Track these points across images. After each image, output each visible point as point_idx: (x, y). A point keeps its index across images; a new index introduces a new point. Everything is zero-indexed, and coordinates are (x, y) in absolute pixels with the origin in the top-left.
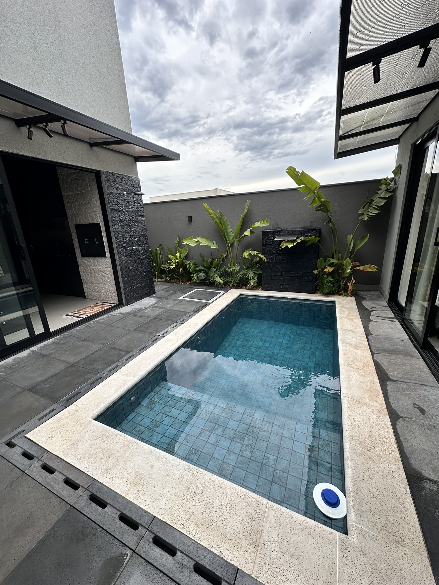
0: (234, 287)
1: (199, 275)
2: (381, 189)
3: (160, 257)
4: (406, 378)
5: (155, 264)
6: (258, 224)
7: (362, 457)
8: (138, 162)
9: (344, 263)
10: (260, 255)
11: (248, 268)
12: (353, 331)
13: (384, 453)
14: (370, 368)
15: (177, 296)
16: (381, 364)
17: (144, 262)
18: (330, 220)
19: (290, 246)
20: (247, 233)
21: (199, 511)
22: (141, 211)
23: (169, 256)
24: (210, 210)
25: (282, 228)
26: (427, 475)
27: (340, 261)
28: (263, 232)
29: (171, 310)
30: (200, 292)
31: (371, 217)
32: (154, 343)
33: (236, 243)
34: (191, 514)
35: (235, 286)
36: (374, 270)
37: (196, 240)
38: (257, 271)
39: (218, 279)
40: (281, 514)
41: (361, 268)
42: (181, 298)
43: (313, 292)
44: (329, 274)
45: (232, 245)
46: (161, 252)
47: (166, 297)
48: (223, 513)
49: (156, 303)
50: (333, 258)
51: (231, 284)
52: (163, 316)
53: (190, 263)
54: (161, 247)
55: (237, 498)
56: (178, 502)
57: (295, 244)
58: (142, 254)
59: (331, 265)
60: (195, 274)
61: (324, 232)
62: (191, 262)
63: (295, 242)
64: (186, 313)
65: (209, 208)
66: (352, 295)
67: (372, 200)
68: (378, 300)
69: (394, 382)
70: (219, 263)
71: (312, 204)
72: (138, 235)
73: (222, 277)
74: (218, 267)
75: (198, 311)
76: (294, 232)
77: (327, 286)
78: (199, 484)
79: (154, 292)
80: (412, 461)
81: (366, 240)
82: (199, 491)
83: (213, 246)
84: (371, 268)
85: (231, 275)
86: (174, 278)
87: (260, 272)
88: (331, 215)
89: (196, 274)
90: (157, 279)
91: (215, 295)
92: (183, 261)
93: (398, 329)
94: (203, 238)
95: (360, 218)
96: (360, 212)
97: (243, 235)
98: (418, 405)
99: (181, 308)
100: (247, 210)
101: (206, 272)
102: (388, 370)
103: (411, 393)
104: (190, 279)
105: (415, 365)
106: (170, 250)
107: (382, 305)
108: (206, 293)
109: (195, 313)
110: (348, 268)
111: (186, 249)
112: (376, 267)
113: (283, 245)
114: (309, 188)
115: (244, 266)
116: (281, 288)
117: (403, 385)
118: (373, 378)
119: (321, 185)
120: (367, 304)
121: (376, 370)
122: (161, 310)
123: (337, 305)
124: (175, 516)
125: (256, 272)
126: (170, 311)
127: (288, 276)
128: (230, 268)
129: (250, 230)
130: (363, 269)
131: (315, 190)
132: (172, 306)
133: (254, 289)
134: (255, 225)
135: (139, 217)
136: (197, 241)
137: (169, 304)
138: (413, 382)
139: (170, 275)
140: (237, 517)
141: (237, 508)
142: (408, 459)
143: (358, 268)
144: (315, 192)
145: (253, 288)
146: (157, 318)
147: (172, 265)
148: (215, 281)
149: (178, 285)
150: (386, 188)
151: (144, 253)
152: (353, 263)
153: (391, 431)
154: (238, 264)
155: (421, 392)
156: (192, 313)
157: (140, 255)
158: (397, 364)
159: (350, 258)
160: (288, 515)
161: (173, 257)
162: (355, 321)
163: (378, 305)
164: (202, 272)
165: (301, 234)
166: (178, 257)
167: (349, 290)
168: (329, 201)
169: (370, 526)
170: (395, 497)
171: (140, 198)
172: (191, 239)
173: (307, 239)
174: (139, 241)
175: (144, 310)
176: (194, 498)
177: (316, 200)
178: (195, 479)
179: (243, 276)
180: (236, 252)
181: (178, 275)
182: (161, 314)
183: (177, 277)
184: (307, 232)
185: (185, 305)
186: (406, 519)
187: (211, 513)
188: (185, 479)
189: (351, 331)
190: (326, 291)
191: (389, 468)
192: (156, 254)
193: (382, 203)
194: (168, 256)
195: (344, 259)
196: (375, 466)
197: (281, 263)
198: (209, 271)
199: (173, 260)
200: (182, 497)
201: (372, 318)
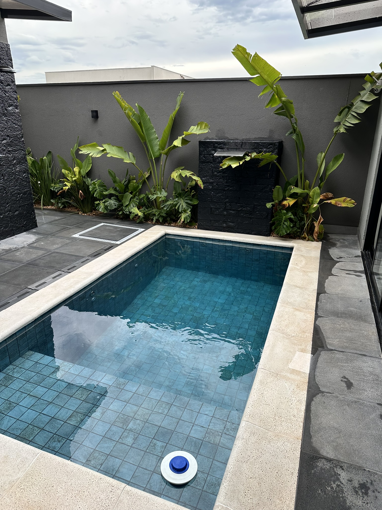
0: (158, 223)
1: (108, 203)
2: (364, 89)
3: (48, 172)
4: (347, 347)
5: (39, 182)
6: (194, 130)
7: (256, 437)
8: (7, 17)
9: (311, 194)
10: (195, 178)
11: (179, 196)
12: (302, 288)
13: (285, 431)
14: (306, 334)
15: (69, 233)
16: (322, 330)
17: (18, 178)
18: (295, 130)
19: (234, 165)
20: (177, 143)
21: (36, 499)
22: (13, 97)
23: (63, 171)
24: (124, 102)
25: (230, 138)
26: (325, 454)
27: (306, 191)
28: (200, 142)
29: (57, 253)
30: (108, 228)
31: (348, 129)
32: (20, 298)
33: (163, 157)
34: (26, 503)
35: (161, 221)
36: (350, 206)
37: (102, 149)
38: (191, 200)
39: (135, 210)
40: (138, 498)
41: (333, 202)
42: (76, 236)
43: (267, 233)
44: (289, 209)
45: (158, 159)
46: (50, 164)
47: (53, 233)
48: (66, 500)
49: (35, 242)
50: (297, 186)
51: (154, 219)
52: (43, 261)
53: (94, 184)
54: (50, 156)
55: (88, 484)
56: (11, 491)
57: (241, 163)
58: (14, 165)
59: (293, 196)
60: (102, 200)
61: (288, 147)
62: (97, 182)
63: (241, 160)
64: (78, 257)
65: (122, 100)
66: (318, 240)
67: (352, 105)
68: (352, 248)
69: (330, 352)
70: (138, 186)
71: (270, 105)
72: (8, 136)
73: (143, 206)
74: (136, 192)
75: (97, 255)
76: (243, 146)
77: (285, 226)
78: (43, 470)
79: (35, 225)
80: (314, 440)
81: (340, 162)
82: (41, 477)
83: (128, 159)
84: (347, 202)
85: (155, 205)
86: (70, 206)
87: (196, 202)
88: (296, 123)
89: (104, 201)
90: (44, 205)
91: (127, 234)
92: (84, 179)
93: (362, 286)
94: (113, 146)
95: (335, 130)
96: (336, 121)
97: (172, 145)
98: (347, 379)
99: (72, 251)
100: (179, 107)
101: (118, 199)
102: (328, 338)
103: (345, 364)
104: (94, 208)
105: (364, 332)
106: (63, 162)
107: (353, 255)
108: (116, 230)
109: (93, 258)
110: (316, 202)
111: (89, 162)
112: (353, 201)
113: (225, 164)
114: (265, 80)
115: (174, 193)
116: (224, 227)
117: (339, 356)
118: (306, 346)
119: (282, 77)
120: (334, 252)
121: (313, 338)
122: (41, 253)
123: (294, 253)
124: (5, 506)
125: (189, 202)
126: (53, 255)
127: (233, 210)
128: (153, 194)
129: (181, 137)
130: (336, 203)
131: (273, 84)
132: (60, 247)
133: (188, 226)
134: (189, 131)
135: (9, 107)
136: (103, 151)
137: (54, 244)
138: (353, 352)
139: (64, 200)
140: (83, 503)
141: (86, 493)
142: (311, 437)
143: (329, 201)
144: (273, 87)
145: (185, 226)
146: (32, 264)
147: (66, 185)
148: (130, 213)
149: (76, 216)
150: (371, 88)
151: (18, 164)
152: (325, 194)
153: (303, 407)
154: (165, 190)
155: (357, 363)
156: (87, 258)
157: (11, 167)
158: (342, 331)
159: (320, 187)
160: (145, 499)
161: (69, 172)
162: (310, 274)
163: (348, 254)
164: (112, 198)
165: (253, 149)
166: (77, 173)
167: (315, 232)
168: (292, 101)
169: (239, 506)
170: (279, 477)
171: (10, 77)
172: (94, 146)
173: (260, 156)
174: (9, 145)
175: (15, 252)
176: (33, 486)
177: (276, 98)
178: (40, 465)
179: (171, 208)
180: (163, 170)
181: (77, 200)
182: (40, 258)
183: (75, 204)
184: (261, 146)
185: (79, 247)
186: (282, 498)
187: (51, 501)
188: (27, 465)
189: (299, 287)
190: (283, 233)
191: (284, 448)
192: (42, 167)
193: (363, 109)
194: (61, 170)
195: (312, 188)
196: (269, 446)
197: (224, 190)
198: (122, 197)
199: (69, 177)
200: (18, 485)
201: (334, 271)
